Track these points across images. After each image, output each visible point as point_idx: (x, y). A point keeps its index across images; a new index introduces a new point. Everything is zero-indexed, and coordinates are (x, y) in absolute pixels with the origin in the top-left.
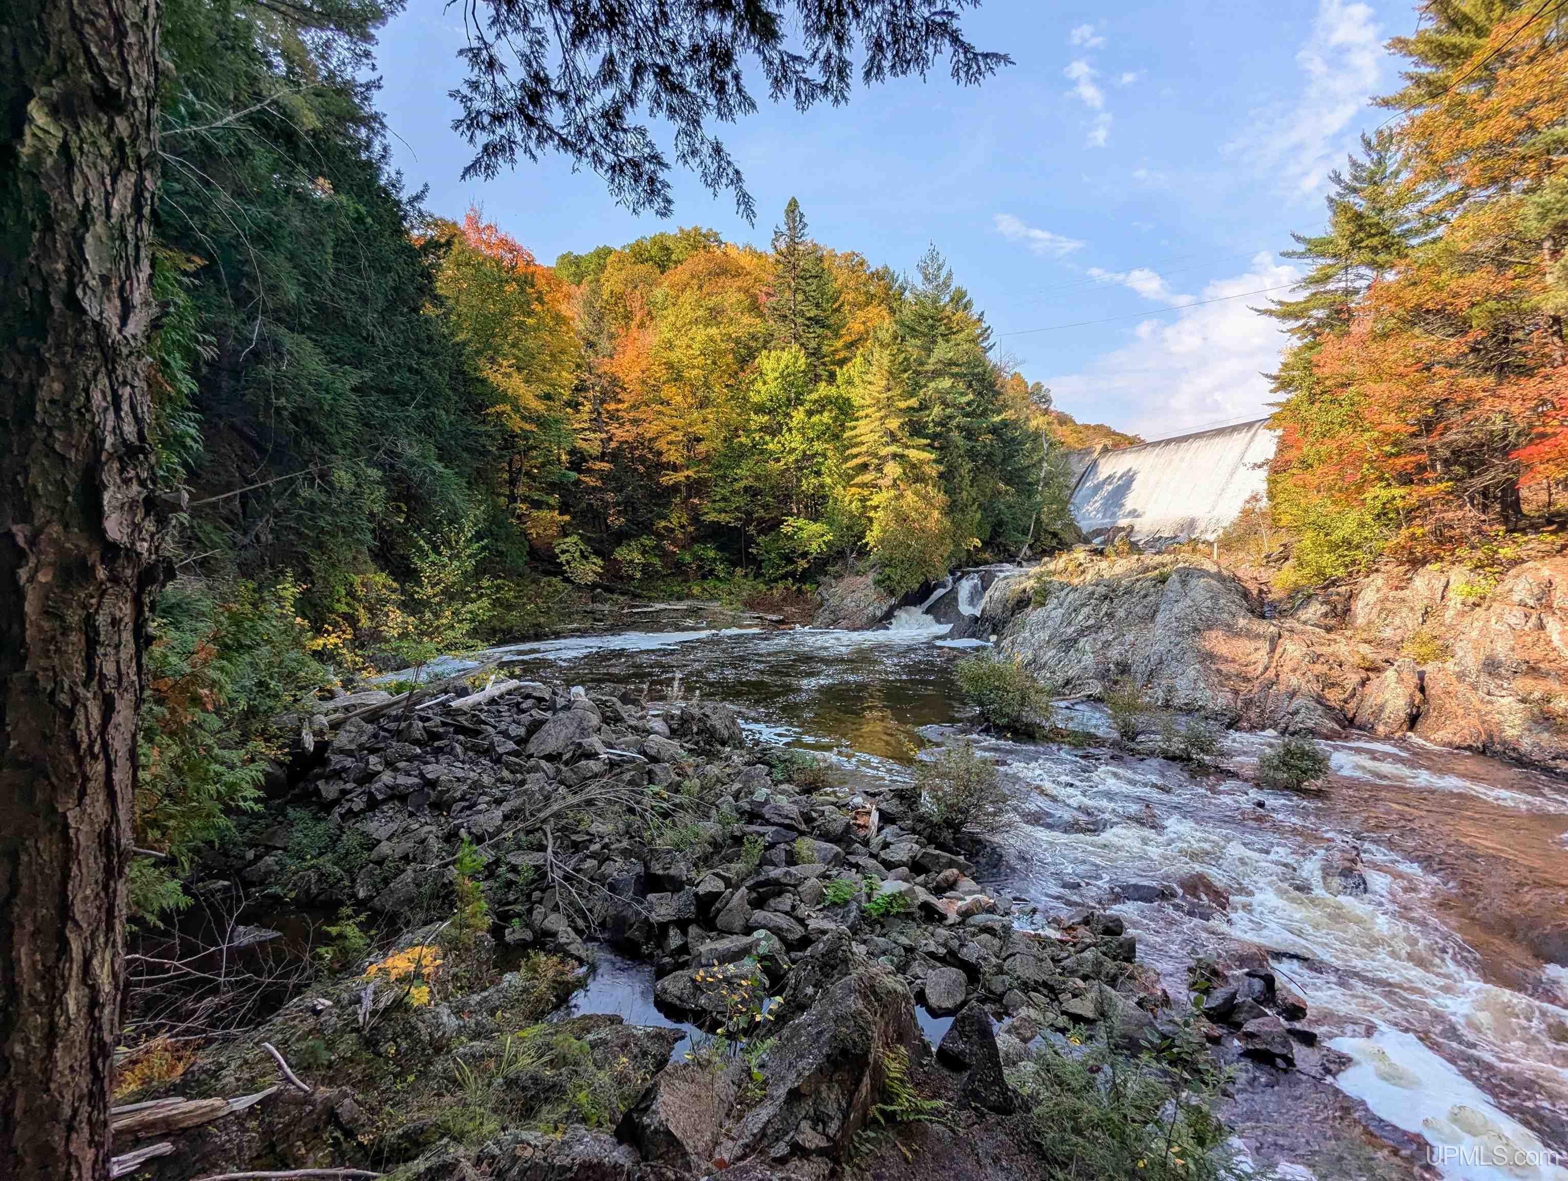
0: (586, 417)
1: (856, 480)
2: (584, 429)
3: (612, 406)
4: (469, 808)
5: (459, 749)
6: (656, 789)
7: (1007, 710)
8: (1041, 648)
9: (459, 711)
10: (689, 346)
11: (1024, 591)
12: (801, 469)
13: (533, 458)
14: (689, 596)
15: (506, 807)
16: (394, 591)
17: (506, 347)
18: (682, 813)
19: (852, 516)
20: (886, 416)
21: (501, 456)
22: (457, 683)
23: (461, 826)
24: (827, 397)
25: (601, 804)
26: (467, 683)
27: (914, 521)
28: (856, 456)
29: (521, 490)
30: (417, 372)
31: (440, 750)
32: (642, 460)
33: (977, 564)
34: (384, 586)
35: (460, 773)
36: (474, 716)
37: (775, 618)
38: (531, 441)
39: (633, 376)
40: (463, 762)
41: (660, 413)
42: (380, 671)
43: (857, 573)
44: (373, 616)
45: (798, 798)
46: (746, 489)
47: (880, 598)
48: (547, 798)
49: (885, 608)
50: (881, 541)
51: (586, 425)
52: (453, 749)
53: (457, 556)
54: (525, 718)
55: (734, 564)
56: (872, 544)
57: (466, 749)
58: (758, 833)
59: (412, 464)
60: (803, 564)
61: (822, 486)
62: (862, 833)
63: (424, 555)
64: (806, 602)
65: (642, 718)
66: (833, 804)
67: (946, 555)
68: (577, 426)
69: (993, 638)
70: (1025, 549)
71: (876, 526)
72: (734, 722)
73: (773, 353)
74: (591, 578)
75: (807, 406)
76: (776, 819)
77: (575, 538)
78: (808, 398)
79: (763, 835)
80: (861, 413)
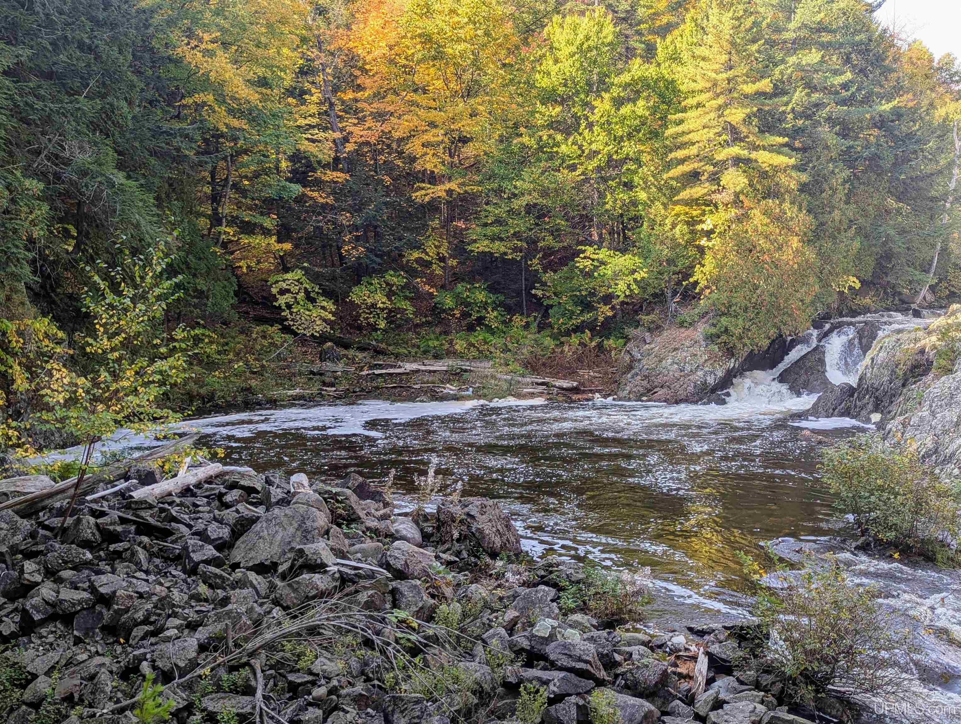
0: (313, 109)
1: (685, 194)
2: (311, 127)
3: (350, 95)
4: (154, 634)
5: (142, 555)
6: (402, 615)
7: (893, 520)
8: (945, 432)
9: (144, 504)
10: (453, 12)
11: (922, 352)
12: (605, 180)
13: (243, 165)
14: (451, 353)
15: (202, 634)
16: (59, 342)
17: (208, 15)
18: (436, 649)
19: (675, 245)
20: (726, 105)
21: (201, 164)
22: (140, 466)
23: (142, 658)
24: (643, 79)
25: (328, 633)
26: (154, 465)
27: (762, 252)
28: (682, 161)
29: (226, 209)
30: (90, 49)
31: (118, 555)
32: (389, 167)
33: (854, 313)
34: (47, 335)
35: (143, 588)
36: (162, 510)
37: (565, 384)
38: (241, 142)
39: (377, 53)
40: (147, 572)
41: (414, 103)
42: (40, 449)
43: (682, 325)
44: (33, 376)
45: (595, 633)
46: (529, 208)
47: (713, 358)
48: (257, 623)
49: (720, 373)
50: (716, 281)
51: (314, 121)
52: (133, 554)
53: (143, 297)
54: (230, 515)
55: (510, 310)
56: (703, 283)
57: (152, 555)
58: (539, 679)
59: (84, 173)
60: (605, 311)
61: (634, 203)
62: (684, 685)
63: (99, 295)
64: (609, 363)
65: (385, 517)
66: (645, 644)
67: (808, 300)
68: (302, 122)
69: (876, 417)
70: (924, 291)
71: (708, 259)
72: (508, 527)
73: (568, 19)
74: (319, 327)
75: (615, 92)
76: (565, 662)
77: (298, 274)
78: (616, 80)
79: (546, 683)
80: (691, 101)
